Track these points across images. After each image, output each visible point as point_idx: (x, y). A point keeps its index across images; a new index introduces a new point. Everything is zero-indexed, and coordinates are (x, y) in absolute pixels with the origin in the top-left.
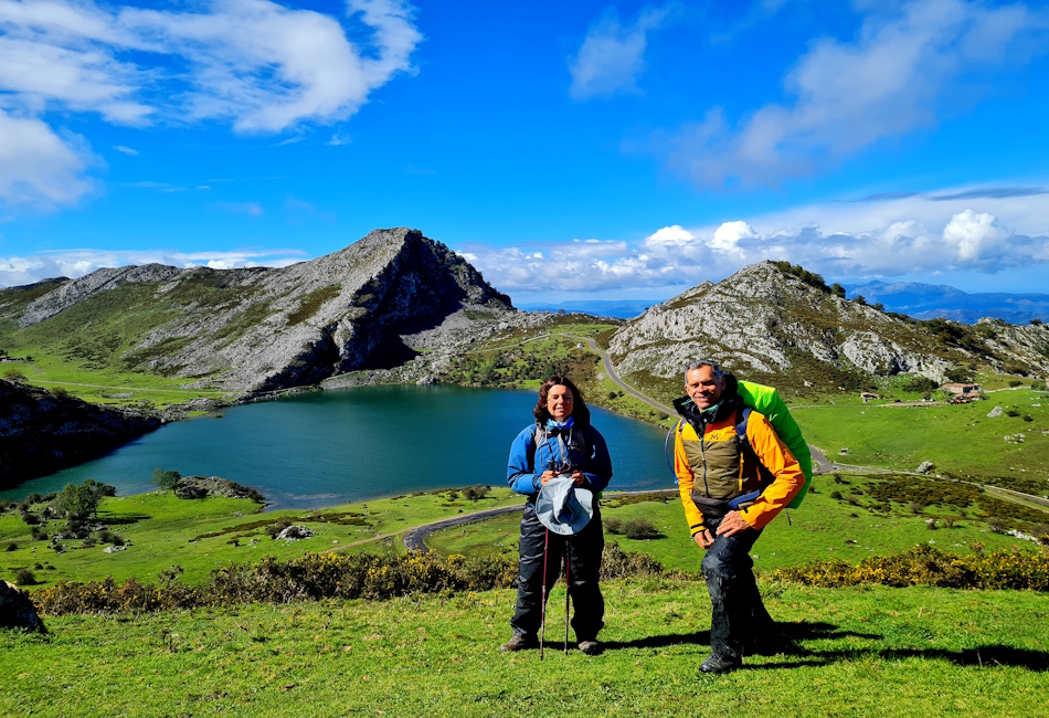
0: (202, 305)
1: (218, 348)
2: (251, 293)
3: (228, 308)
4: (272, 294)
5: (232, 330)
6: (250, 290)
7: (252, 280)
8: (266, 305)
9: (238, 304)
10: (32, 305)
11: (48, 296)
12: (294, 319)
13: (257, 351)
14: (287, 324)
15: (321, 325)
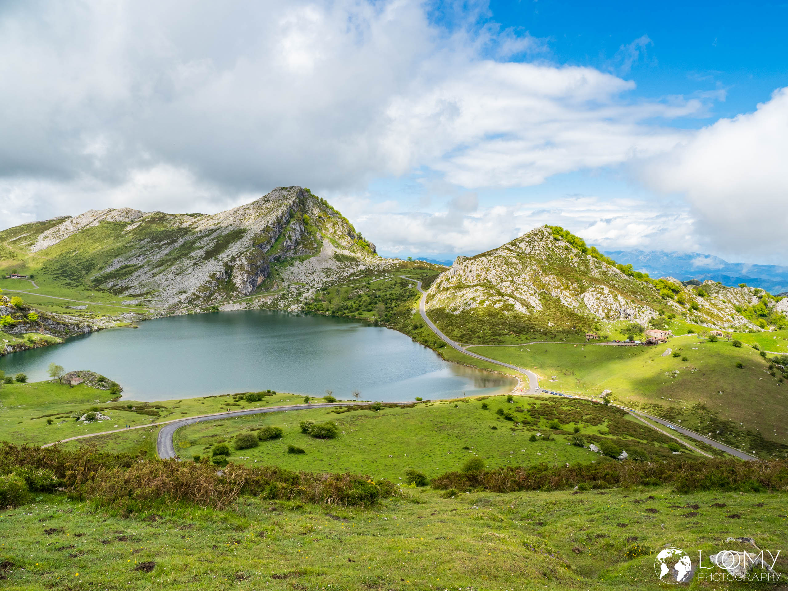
0: (152, 241)
1: (154, 275)
3: (169, 244)
4: (199, 235)
5: (167, 261)
6: (186, 231)
8: (193, 243)
9: (176, 241)
10: (42, 236)
11: (52, 230)
12: (209, 255)
13: (179, 278)
14: (205, 259)
15: (226, 260)
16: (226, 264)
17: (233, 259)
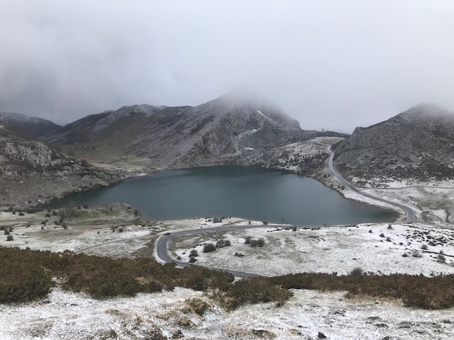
0: (160, 124)
1: (161, 145)
2: (180, 118)
3: (169, 126)
4: (188, 119)
5: (169, 136)
6: (180, 117)
7: (181, 112)
8: (184, 125)
9: (174, 124)
10: (97, 123)
11: (104, 119)
12: (194, 132)
13: (176, 146)
14: (190, 134)
15: (203, 135)
16: (203, 137)
17: (208, 134)
